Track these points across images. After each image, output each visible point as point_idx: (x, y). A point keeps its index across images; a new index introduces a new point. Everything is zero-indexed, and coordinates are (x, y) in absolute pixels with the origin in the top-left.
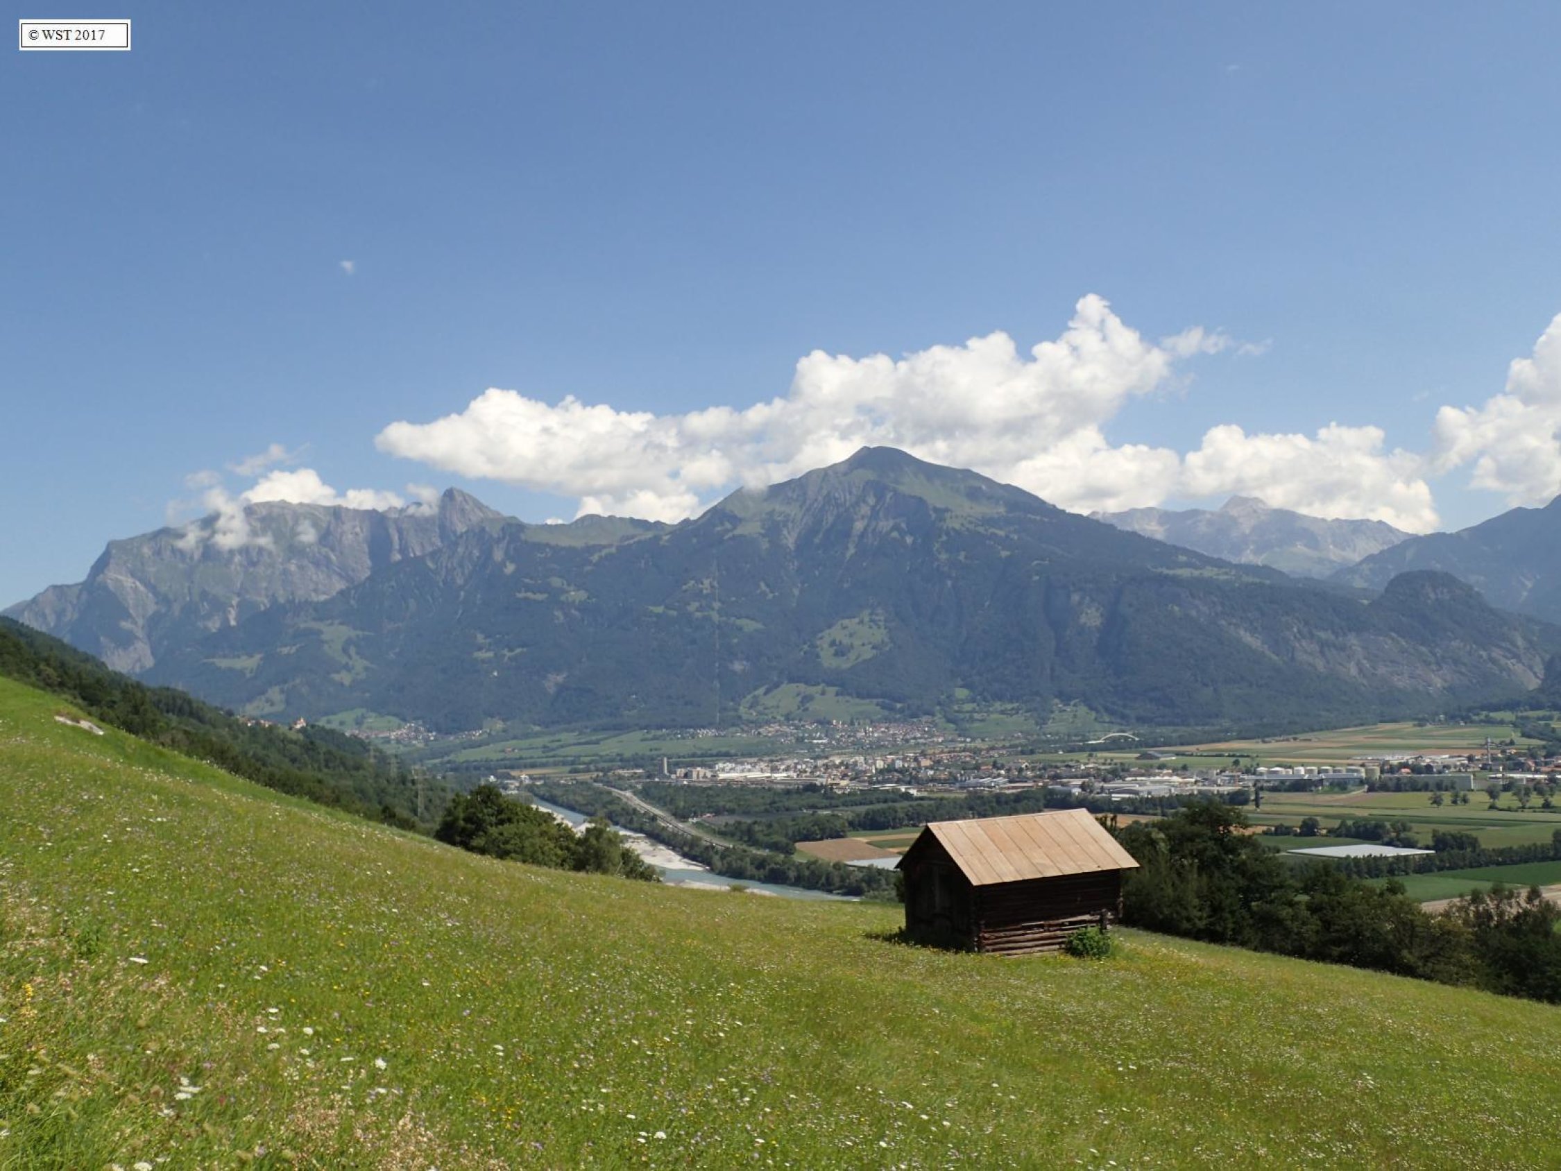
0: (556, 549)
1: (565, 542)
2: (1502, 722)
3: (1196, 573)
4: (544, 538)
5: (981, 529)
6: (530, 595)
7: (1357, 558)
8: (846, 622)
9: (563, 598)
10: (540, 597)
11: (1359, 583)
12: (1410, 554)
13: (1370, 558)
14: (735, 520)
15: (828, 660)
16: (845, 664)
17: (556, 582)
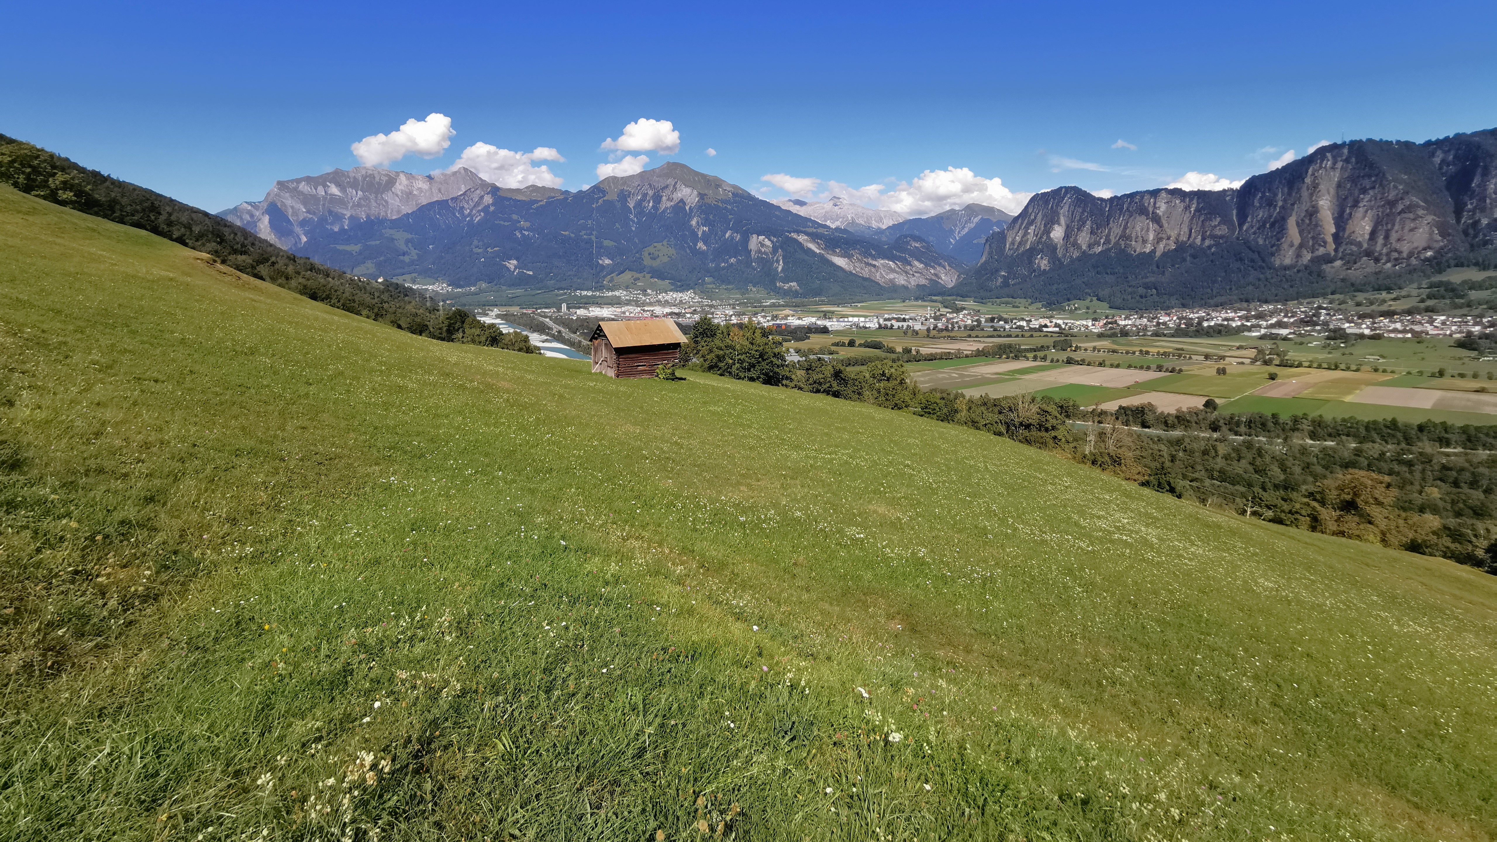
0: (515, 201)
1: (520, 197)
2: (935, 301)
3: (815, 230)
4: (509, 195)
5: (720, 204)
6: (502, 223)
7: (884, 227)
8: (655, 244)
9: (518, 225)
10: (506, 224)
11: (884, 239)
12: (906, 227)
13: (889, 227)
14: (604, 192)
15: (647, 261)
16: (655, 264)
17: (515, 217)
